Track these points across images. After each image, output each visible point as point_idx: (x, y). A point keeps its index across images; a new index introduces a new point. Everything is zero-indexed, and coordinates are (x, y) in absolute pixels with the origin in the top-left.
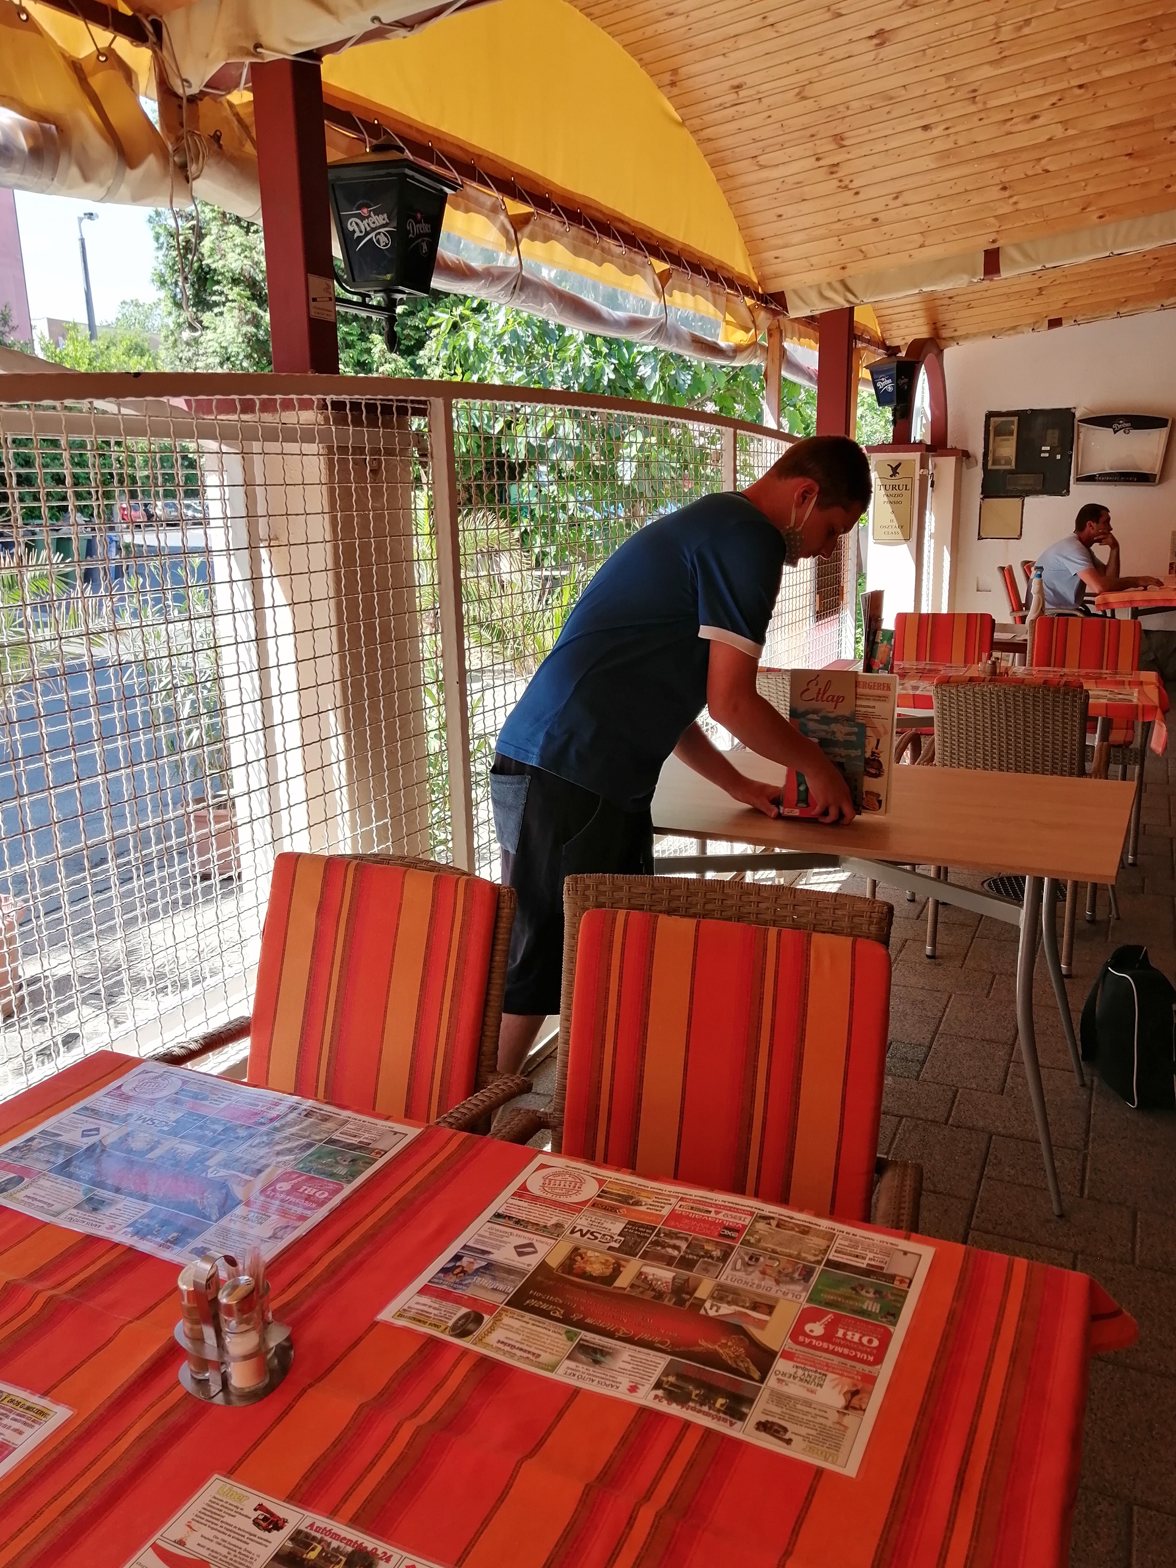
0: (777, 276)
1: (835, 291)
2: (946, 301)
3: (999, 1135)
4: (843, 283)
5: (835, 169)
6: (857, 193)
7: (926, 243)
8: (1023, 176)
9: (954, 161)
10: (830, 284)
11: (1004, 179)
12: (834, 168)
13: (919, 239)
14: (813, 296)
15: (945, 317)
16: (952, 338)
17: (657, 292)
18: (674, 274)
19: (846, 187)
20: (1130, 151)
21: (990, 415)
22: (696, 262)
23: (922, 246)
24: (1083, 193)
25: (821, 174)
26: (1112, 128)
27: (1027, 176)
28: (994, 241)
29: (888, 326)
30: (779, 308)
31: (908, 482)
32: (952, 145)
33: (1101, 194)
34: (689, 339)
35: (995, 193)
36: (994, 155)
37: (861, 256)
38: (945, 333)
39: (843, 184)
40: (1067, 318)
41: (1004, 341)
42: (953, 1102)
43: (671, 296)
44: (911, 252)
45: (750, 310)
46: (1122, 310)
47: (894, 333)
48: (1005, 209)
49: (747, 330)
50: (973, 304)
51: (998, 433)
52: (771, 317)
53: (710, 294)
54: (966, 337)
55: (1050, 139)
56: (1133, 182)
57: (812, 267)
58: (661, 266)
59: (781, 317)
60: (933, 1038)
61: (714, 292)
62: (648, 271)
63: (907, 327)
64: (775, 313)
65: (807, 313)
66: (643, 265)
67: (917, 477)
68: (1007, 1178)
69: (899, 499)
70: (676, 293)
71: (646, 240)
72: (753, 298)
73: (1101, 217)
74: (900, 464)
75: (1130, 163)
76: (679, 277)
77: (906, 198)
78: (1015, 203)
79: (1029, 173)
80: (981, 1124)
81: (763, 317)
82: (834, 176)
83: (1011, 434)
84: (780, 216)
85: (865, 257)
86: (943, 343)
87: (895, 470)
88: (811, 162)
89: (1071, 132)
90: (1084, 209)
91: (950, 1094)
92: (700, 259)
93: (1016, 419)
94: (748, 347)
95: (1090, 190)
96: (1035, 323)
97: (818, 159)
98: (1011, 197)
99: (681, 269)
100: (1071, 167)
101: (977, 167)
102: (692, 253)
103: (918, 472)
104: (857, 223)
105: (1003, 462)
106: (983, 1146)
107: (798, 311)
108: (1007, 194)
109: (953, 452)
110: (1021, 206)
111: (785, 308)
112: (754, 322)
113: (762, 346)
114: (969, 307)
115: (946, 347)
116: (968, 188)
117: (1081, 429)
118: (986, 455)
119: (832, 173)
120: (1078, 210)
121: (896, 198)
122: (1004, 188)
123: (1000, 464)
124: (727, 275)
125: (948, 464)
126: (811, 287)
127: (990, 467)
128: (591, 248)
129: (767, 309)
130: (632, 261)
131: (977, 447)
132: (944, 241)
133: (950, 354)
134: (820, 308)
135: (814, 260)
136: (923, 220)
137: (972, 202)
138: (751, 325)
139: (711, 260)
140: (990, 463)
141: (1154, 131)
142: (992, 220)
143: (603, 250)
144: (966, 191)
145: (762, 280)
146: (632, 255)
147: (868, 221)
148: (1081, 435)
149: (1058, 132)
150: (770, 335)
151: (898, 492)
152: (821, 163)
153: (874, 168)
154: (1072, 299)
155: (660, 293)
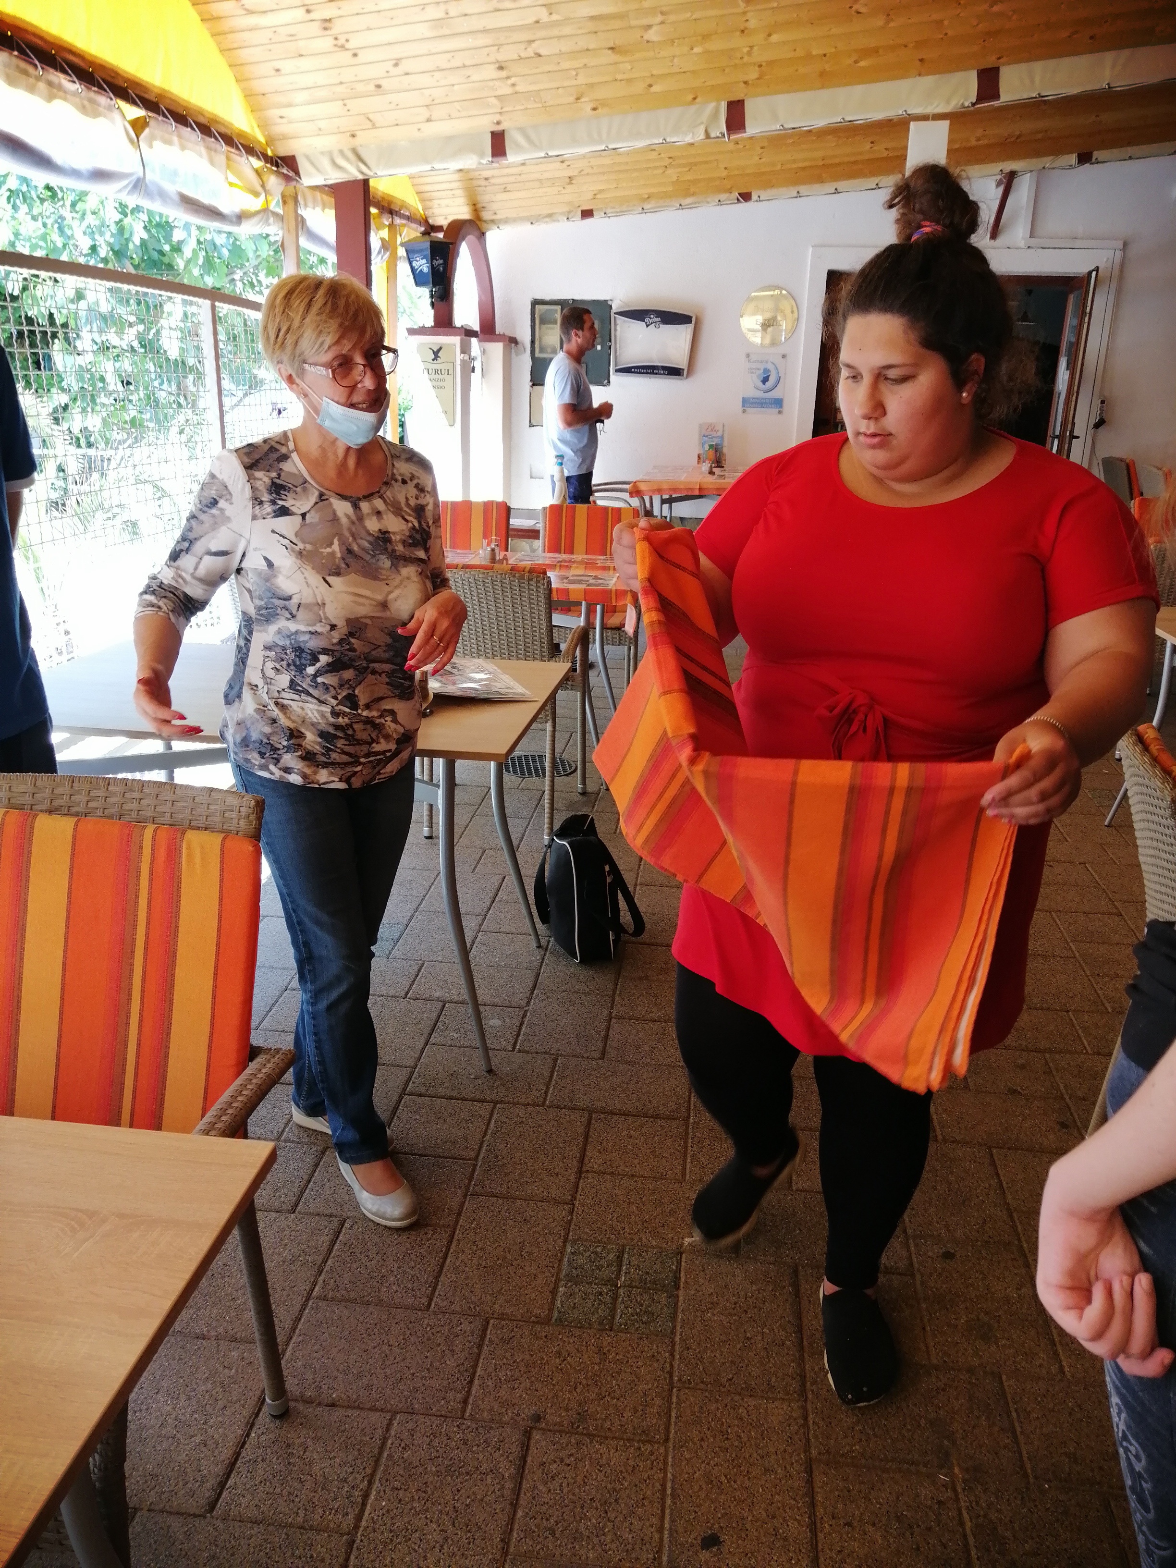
0: (285, 137)
1: (347, 159)
2: (483, 183)
3: (452, 1002)
4: (355, 152)
5: (327, 25)
6: (355, 55)
7: (433, 118)
8: (516, 57)
9: (448, 32)
10: (341, 152)
11: (501, 57)
12: (327, 22)
13: (424, 113)
14: (326, 163)
15: (484, 199)
16: (493, 221)
17: (131, 140)
18: (152, 123)
19: (342, 46)
20: (612, 45)
21: (535, 303)
22: (180, 111)
23: (429, 120)
24: (574, 82)
25: (315, 28)
26: (593, 18)
27: (521, 58)
28: (498, 123)
29: (428, 204)
30: (291, 174)
31: (449, 366)
32: (442, 15)
33: (591, 86)
34: (176, 198)
35: (491, 72)
36: (486, 31)
37: (369, 125)
38: (486, 215)
39: (339, 43)
40: (599, 210)
41: (543, 228)
42: (417, 976)
43: (151, 146)
44: (419, 126)
45: (257, 172)
46: (647, 206)
47: (436, 211)
48: (506, 90)
49: (257, 194)
50: (509, 187)
51: (543, 321)
52: (284, 183)
53: (203, 151)
54: (506, 221)
55: (537, 22)
56: (619, 77)
57: (320, 132)
58: (135, 112)
59: (294, 183)
60: (413, 916)
61: (208, 148)
62: (116, 116)
63: (448, 206)
64: (287, 178)
65: (319, 181)
66: (110, 108)
67: (458, 362)
68: (449, 1042)
69: (441, 384)
70: (157, 144)
71: (109, 79)
72: (259, 158)
73: (594, 109)
74: (441, 348)
75: (612, 57)
76: (159, 127)
77: (405, 66)
78: (514, 85)
79: (523, 55)
80: (437, 994)
81: (273, 181)
82: (328, 32)
83: (555, 323)
84: (278, 70)
85: (374, 126)
86: (484, 226)
87: (436, 354)
88: (300, 13)
89: (555, 17)
90: (578, 99)
91: (416, 968)
92: (186, 108)
93: (559, 308)
94: (257, 213)
95: (582, 80)
96: (569, 212)
97: (308, 11)
98: (508, 78)
99: (161, 118)
100: (561, 54)
101: (471, 42)
102: (174, 101)
103: (459, 357)
104: (360, 87)
105: (549, 350)
106: (434, 1015)
107: (310, 178)
108: (504, 74)
109: (501, 338)
110: (518, 88)
111: (297, 173)
112: (263, 186)
113: (275, 214)
114: (505, 190)
115: (489, 230)
116: (467, 63)
117: (618, 322)
118: (533, 342)
119: (325, 29)
120: (572, 99)
121: (396, 65)
122: (501, 68)
123: (547, 352)
124: (223, 130)
125: (497, 349)
126: (322, 153)
127: (537, 355)
128: (32, 80)
129: (278, 173)
130: (92, 101)
131: (525, 336)
132: (450, 117)
133: (493, 237)
134: (335, 177)
135: (323, 124)
136: (427, 92)
137: (473, 78)
138: (260, 189)
139: (201, 112)
140: (537, 351)
141: (631, 27)
142: (494, 101)
143: (50, 84)
144: (464, 66)
145: (270, 141)
146: (92, 95)
147: (372, 87)
148: (618, 328)
149: (543, 15)
150: (284, 202)
151: (441, 377)
152: (313, 16)
153: (369, 29)
154: (601, 191)
155: (136, 143)
